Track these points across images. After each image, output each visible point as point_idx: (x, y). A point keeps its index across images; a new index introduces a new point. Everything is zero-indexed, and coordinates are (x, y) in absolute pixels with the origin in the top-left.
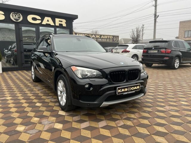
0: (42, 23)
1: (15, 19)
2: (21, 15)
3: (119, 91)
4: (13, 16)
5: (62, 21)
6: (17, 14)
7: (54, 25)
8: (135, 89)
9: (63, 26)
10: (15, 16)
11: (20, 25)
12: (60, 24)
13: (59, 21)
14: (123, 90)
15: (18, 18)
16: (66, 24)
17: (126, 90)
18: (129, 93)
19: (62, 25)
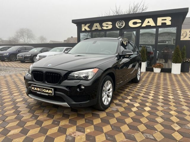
0: (142, 26)
1: (119, 27)
2: (124, 22)
3: (33, 88)
4: (118, 24)
5: (166, 20)
6: (121, 22)
7: (155, 25)
8: (47, 92)
9: (167, 24)
10: (120, 24)
11: (123, 30)
12: (162, 23)
13: (162, 20)
14: (36, 89)
15: (122, 25)
16: (170, 22)
17: (39, 89)
18: (42, 94)
19: (165, 23)
